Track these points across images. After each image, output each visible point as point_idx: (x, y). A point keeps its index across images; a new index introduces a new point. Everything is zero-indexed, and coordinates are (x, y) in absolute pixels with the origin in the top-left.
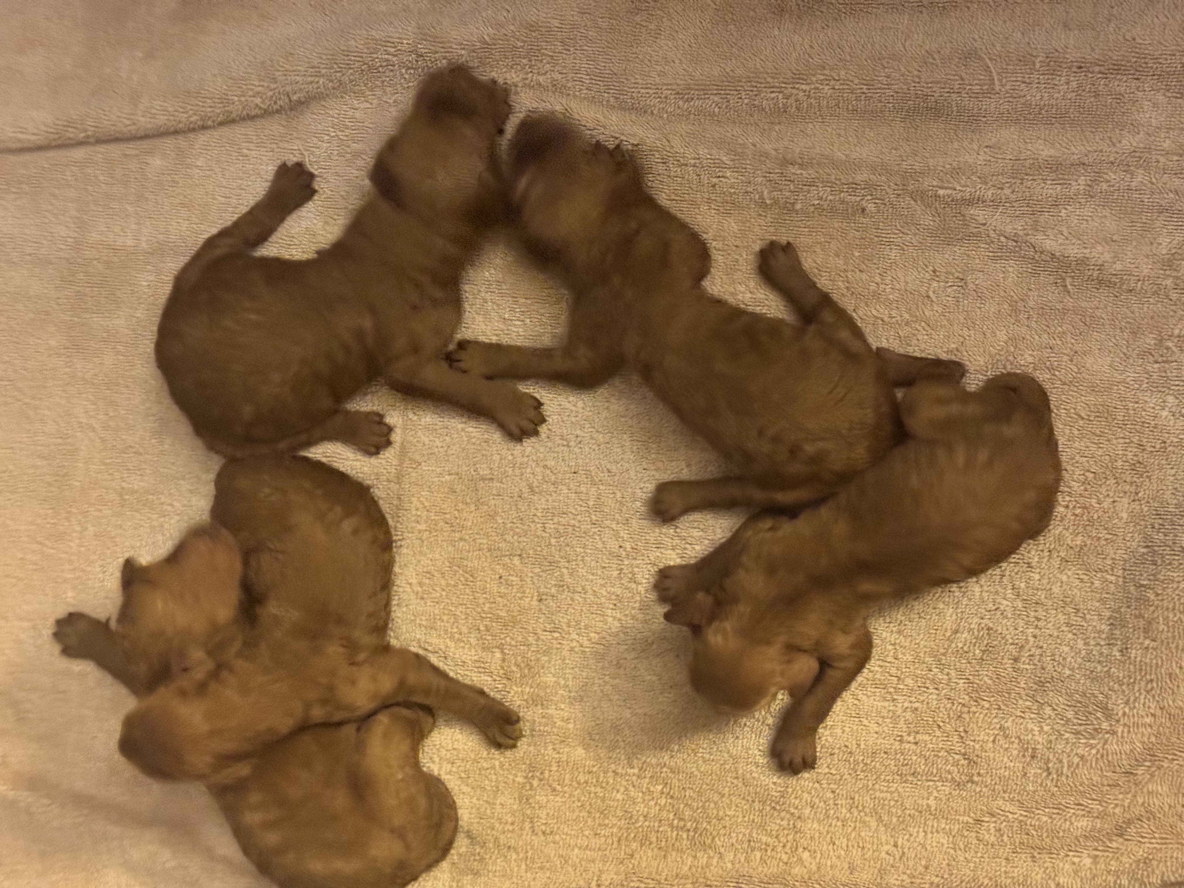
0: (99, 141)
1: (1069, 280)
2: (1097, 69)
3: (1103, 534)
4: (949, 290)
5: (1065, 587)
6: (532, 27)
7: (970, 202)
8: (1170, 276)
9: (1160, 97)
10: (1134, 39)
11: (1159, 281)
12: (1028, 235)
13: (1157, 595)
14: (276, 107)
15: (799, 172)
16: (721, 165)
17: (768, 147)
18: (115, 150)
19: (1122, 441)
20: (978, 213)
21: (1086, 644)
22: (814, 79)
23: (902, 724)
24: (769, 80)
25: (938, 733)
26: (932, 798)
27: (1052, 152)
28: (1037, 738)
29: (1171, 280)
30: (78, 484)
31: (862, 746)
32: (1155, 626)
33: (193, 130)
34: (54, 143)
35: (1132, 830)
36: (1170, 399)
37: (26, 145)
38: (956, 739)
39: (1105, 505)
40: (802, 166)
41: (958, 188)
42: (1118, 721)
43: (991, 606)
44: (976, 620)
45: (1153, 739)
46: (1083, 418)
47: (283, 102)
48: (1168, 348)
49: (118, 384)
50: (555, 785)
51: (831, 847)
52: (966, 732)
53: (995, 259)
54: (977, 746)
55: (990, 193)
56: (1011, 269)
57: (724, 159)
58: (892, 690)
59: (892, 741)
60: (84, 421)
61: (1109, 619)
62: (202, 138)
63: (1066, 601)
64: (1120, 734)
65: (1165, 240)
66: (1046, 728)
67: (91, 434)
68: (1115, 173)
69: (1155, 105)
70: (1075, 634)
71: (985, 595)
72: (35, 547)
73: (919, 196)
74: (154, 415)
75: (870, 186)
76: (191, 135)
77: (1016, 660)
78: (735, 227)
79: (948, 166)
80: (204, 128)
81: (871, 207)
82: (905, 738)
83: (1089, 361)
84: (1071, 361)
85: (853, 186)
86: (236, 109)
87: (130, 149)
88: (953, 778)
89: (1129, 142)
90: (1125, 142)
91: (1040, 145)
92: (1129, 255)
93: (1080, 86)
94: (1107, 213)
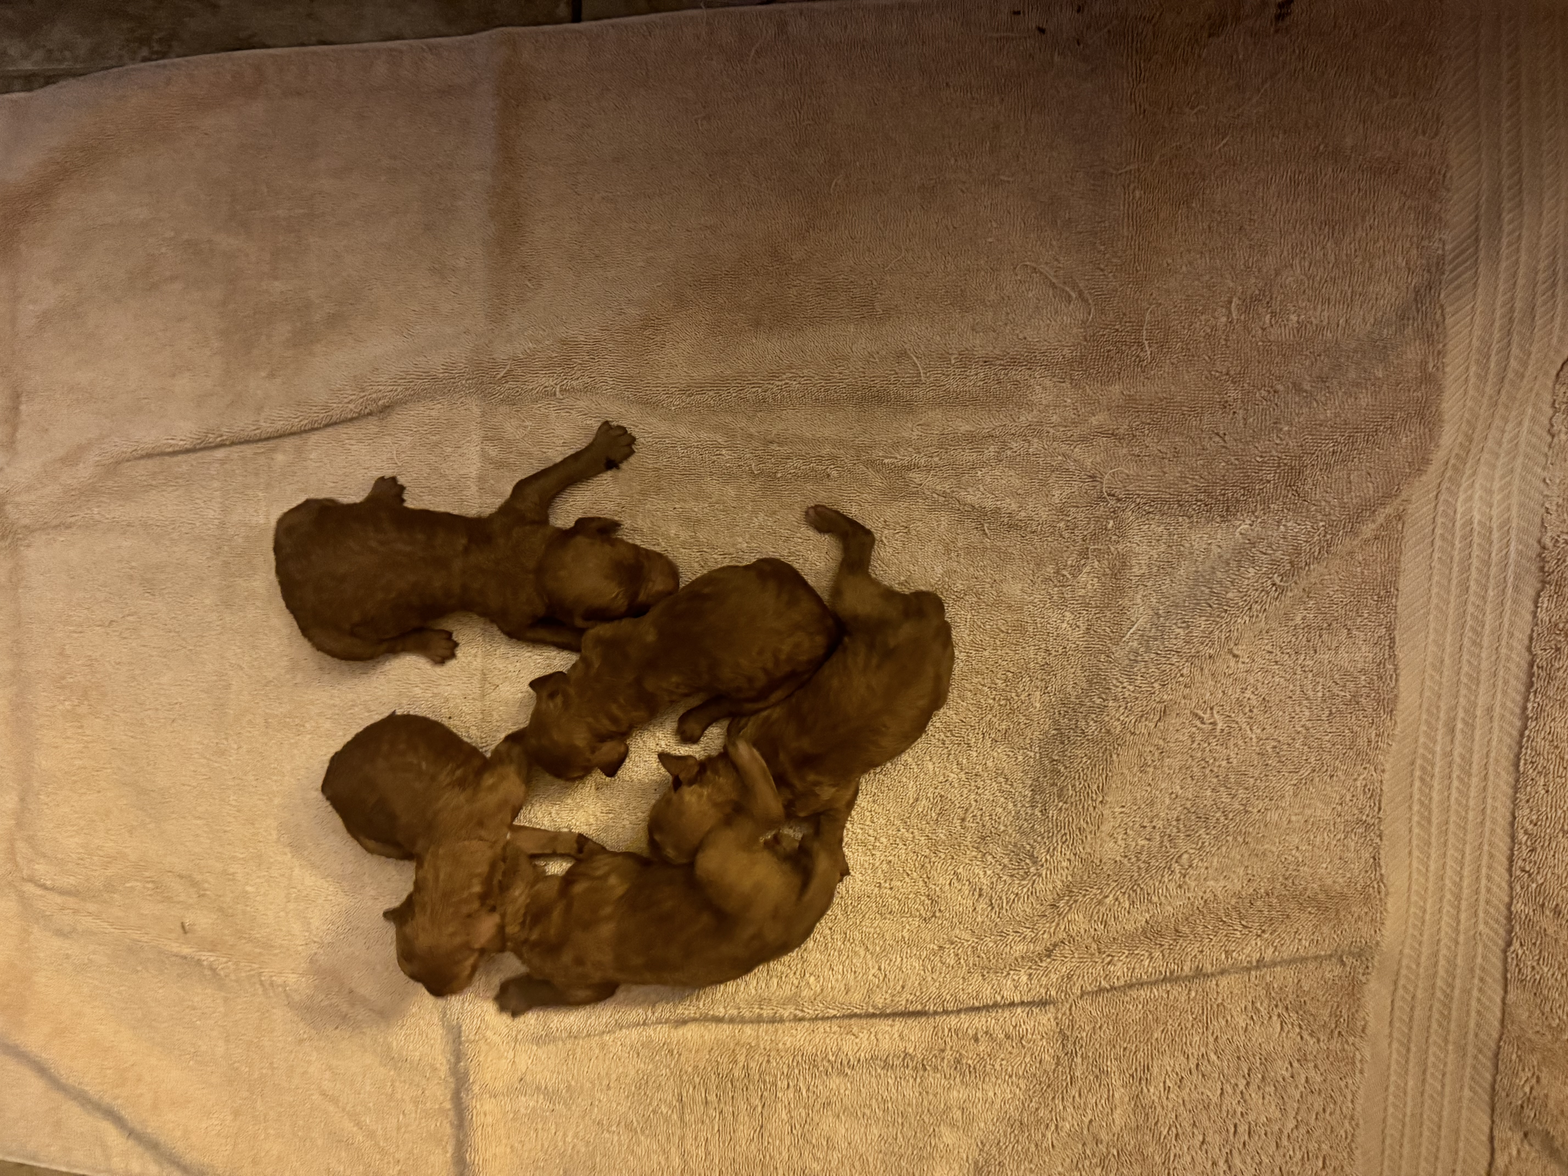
0: (233, 444)
1: (986, 525)
2: (998, 362)
3: (1022, 719)
4: (897, 536)
5: (996, 762)
6: (564, 342)
7: (909, 468)
8: (1062, 520)
9: (1048, 383)
10: (1025, 338)
11: (1054, 524)
12: (953, 492)
13: (1066, 768)
14: (367, 411)
15: (778, 448)
16: (719, 447)
17: (753, 430)
18: (248, 450)
19: (1033, 648)
20: (916, 476)
21: (1015, 806)
22: (784, 377)
24: (750, 378)
25: (907, 879)
26: (905, 930)
27: (968, 428)
28: (982, 880)
29: (1063, 523)
30: (232, 712)
31: (850, 892)
32: (1065, 792)
33: (305, 431)
34: (198, 447)
35: (1057, 952)
36: (1067, 614)
37: (177, 449)
38: (921, 883)
39: (1022, 697)
40: (780, 444)
41: (899, 457)
42: (1042, 866)
43: (941, 779)
44: (931, 790)
45: (1070, 878)
46: (1003, 632)
47: (372, 407)
48: (1064, 576)
49: (258, 633)
51: (830, 972)
52: (929, 878)
53: (930, 511)
54: (937, 889)
55: (923, 461)
56: (943, 519)
57: (720, 440)
58: (871, 847)
59: (873, 887)
60: (234, 662)
61: (1030, 786)
62: (314, 437)
63: (999, 773)
64: (1044, 875)
65: (1057, 493)
66: (989, 872)
67: (240, 673)
68: (1017, 442)
69: (1045, 388)
70: (1006, 799)
71: (937, 770)
72: (203, 761)
73: (871, 463)
74: (287, 656)
75: (833, 458)
76: (304, 435)
77: (963, 820)
78: (733, 493)
79: (890, 441)
80: (313, 429)
81: (834, 473)
82: (883, 885)
83: (1005, 588)
84: (992, 587)
85: (820, 459)
86: (336, 415)
87: (261, 447)
88: (920, 915)
89: (1025, 418)
90: (1022, 418)
91: (959, 422)
92: (1031, 505)
93: (986, 376)
94: (1012, 473)
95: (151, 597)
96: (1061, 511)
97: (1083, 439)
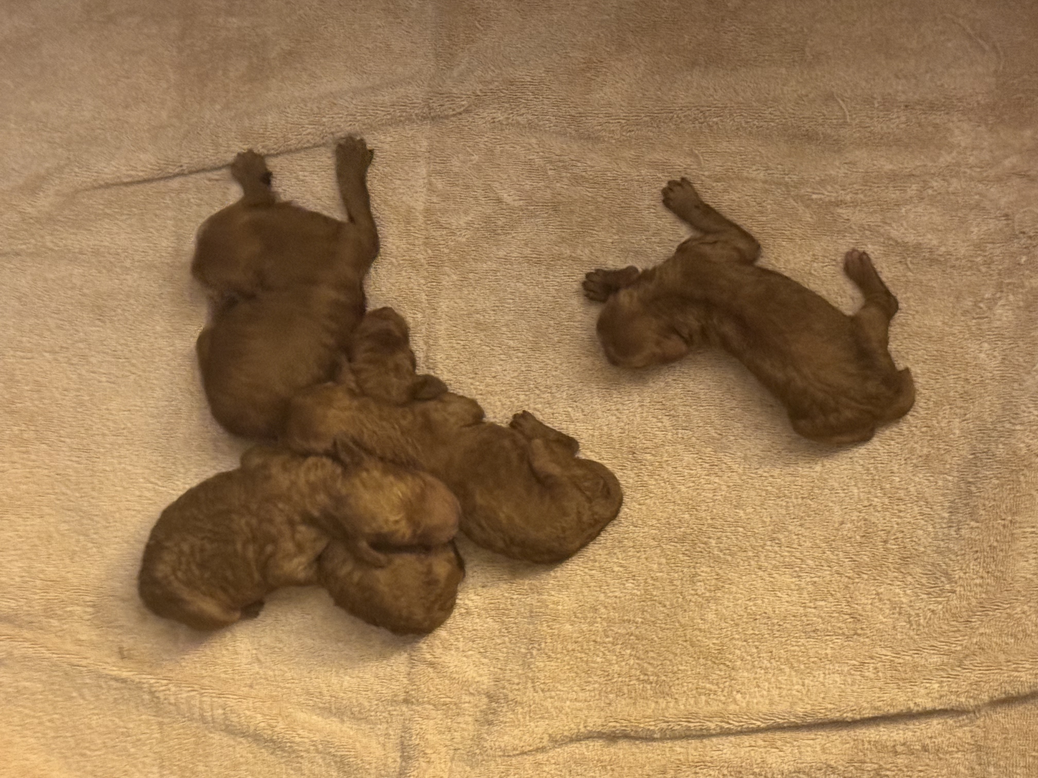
0: (191, 173)
2: (919, 107)
3: (942, 445)
4: (825, 268)
5: (917, 486)
7: (838, 204)
8: (980, 255)
9: (965, 126)
10: (943, 86)
11: (972, 259)
13: (978, 488)
19: (953, 377)
20: (844, 211)
21: (934, 528)
23: (805, 595)
25: (831, 599)
26: (829, 648)
27: (891, 167)
28: (902, 599)
29: (980, 258)
31: (777, 612)
32: (977, 511)
34: (157, 177)
36: (986, 345)
37: (136, 179)
38: (844, 603)
39: (943, 424)
41: (826, 193)
42: (956, 583)
43: (866, 503)
44: (856, 514)
45: (983, 595)
48: (981, 308)
50: (550, 653)
51: (757, 689)
52: (851, 598)
54: (860, 608)
55: (849, 197)
58: (797, 569)
59: (798, 607)
61: (948, 508)
63: (919, 497)
64: (958, 593)
65: (975, 229)
66: (908, 592)
68: (937, 182)
69: (963, 132)
70: (926, 521)
73: (800, 199)
77: (885, 542)
79: (818, 178)
82: (808, 605)
88: (843, 633)
89: (946, 158)
90: (942, 159)
91: (882, 162)
92: (951, 241)
93: (908, 120)
94: (934, 210)
95: (101, 324)
96: (979, 246)
97: (999, 179)
